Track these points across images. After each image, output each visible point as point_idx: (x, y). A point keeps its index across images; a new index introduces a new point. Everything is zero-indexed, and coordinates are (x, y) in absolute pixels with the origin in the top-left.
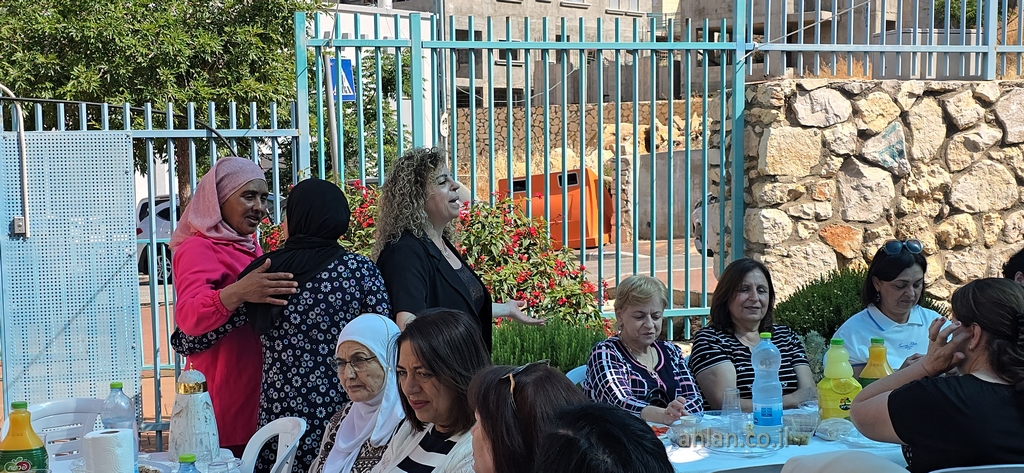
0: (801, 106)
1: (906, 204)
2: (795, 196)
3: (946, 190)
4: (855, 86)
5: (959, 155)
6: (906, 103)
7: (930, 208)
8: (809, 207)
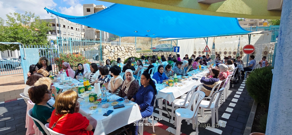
0: (106, 47)
1: (115, 55)
2: (106, 55)
3: (118, 54)
4: (110, 46)
5: (118, 51)
6: (114, 47)
7: (117, 56)
8: (107, 56)
